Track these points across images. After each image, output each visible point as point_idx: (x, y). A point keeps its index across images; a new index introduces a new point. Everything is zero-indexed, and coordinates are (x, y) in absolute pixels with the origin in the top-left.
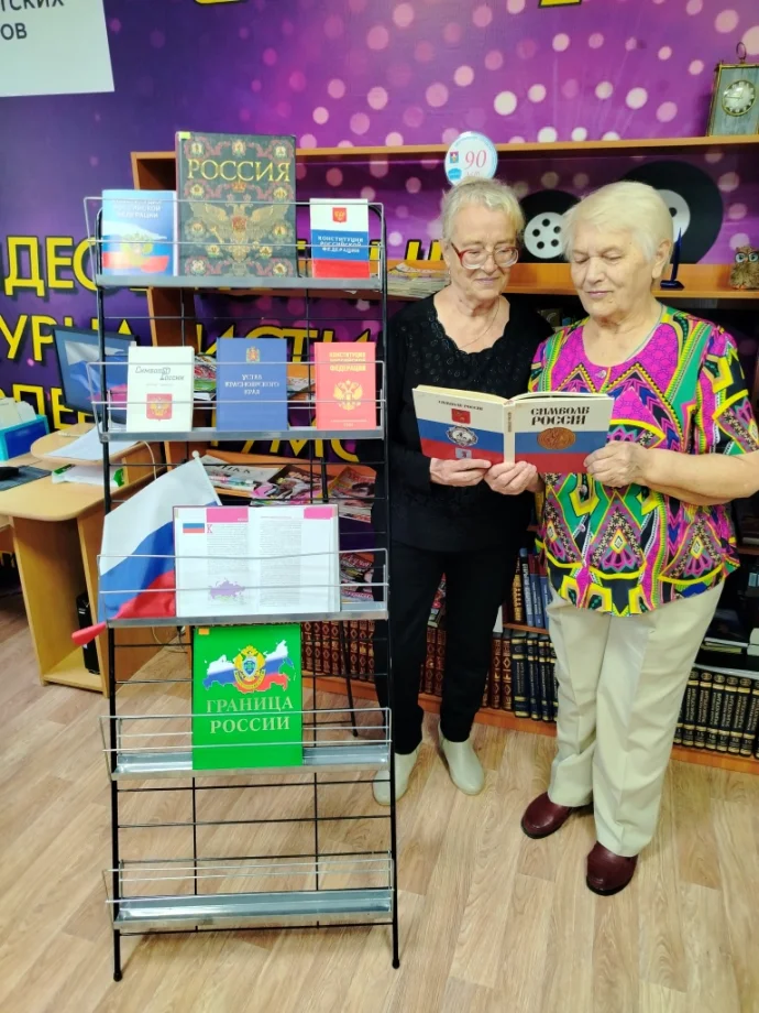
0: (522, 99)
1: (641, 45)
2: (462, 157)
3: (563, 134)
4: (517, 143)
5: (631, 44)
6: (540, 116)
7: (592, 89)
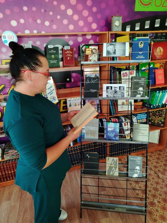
0: (18, 22)
1: (45, 11)
2: (7, 37)
3: (31, 32)
5: (43, 11)
7: (36, 21)
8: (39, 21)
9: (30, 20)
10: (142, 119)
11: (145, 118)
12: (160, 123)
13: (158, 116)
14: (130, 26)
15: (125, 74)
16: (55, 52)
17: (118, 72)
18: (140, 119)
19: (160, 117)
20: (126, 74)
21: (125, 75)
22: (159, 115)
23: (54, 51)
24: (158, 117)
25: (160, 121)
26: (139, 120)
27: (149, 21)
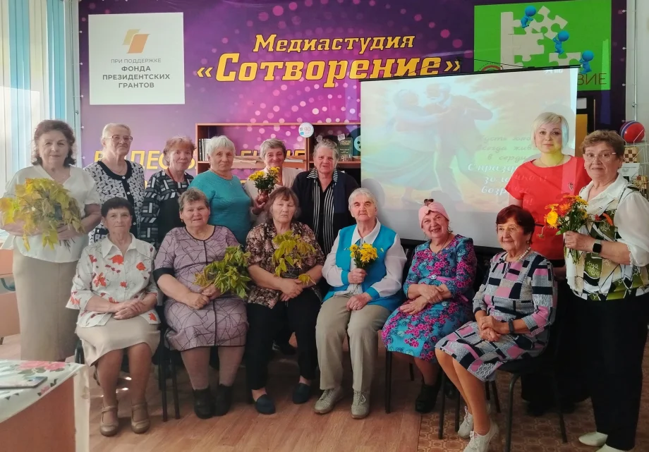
0: (320, 110)
3: (333, 120)
4: (320, 123)
6: (326, 115)
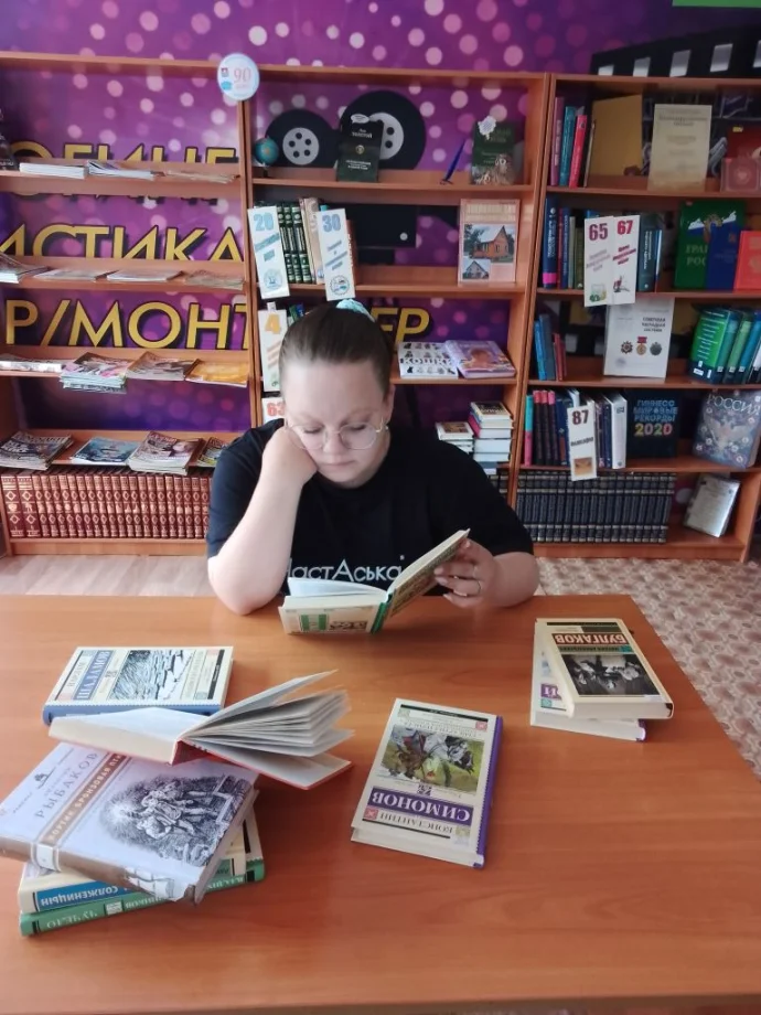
0: (271, 33)
2: (231, 71)
3: (306, 61)
4: (270, 67)
6: (286, 49)
7: (324, 30)
8: (332, 32)
9: (308, 28)
10: (654, 423)
11: (672, 423)
12: (735, 449)
13: (733, 421)
14: (648, 59)
15: (598, 230)
16: (370, 136)
17: (572, 219)
18: (648, 422)
19: (739, 423)
20: (601, 230)
21: (599, 233)
22: (738, 418)
23: (368, 132)
24: (732, 426)
25: (735, 443)
26: (644, 424)
27: (730, 46)
